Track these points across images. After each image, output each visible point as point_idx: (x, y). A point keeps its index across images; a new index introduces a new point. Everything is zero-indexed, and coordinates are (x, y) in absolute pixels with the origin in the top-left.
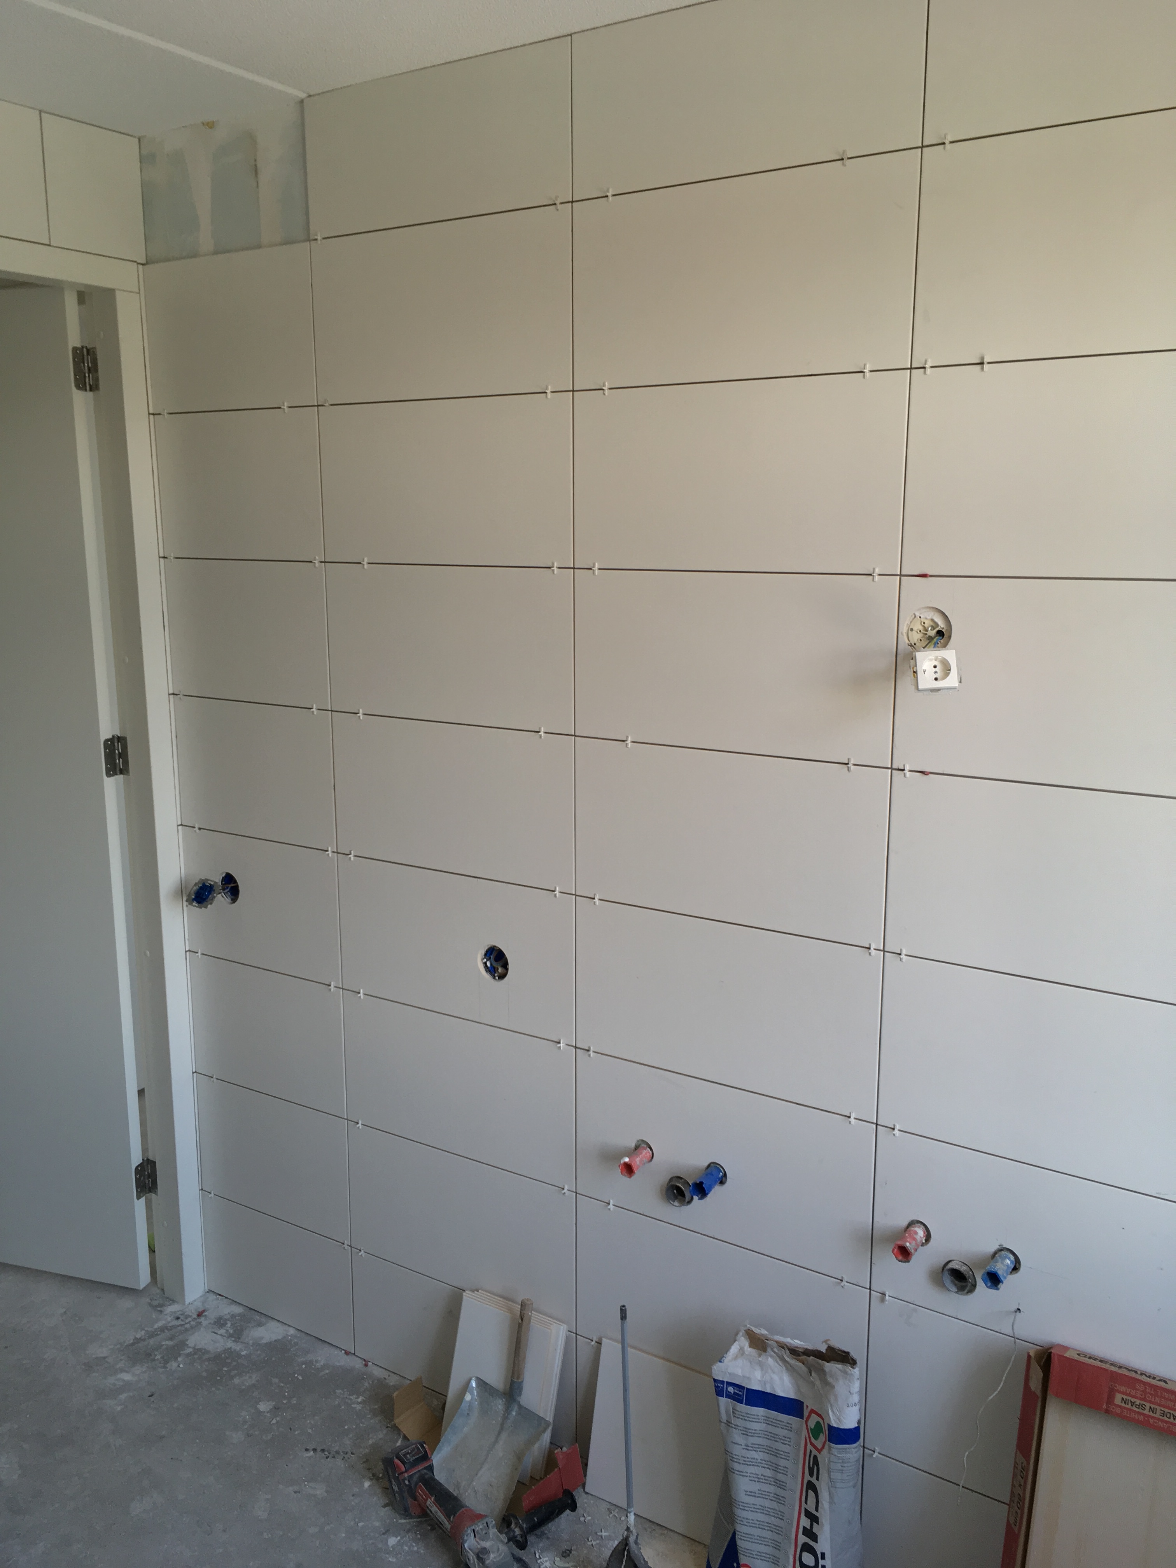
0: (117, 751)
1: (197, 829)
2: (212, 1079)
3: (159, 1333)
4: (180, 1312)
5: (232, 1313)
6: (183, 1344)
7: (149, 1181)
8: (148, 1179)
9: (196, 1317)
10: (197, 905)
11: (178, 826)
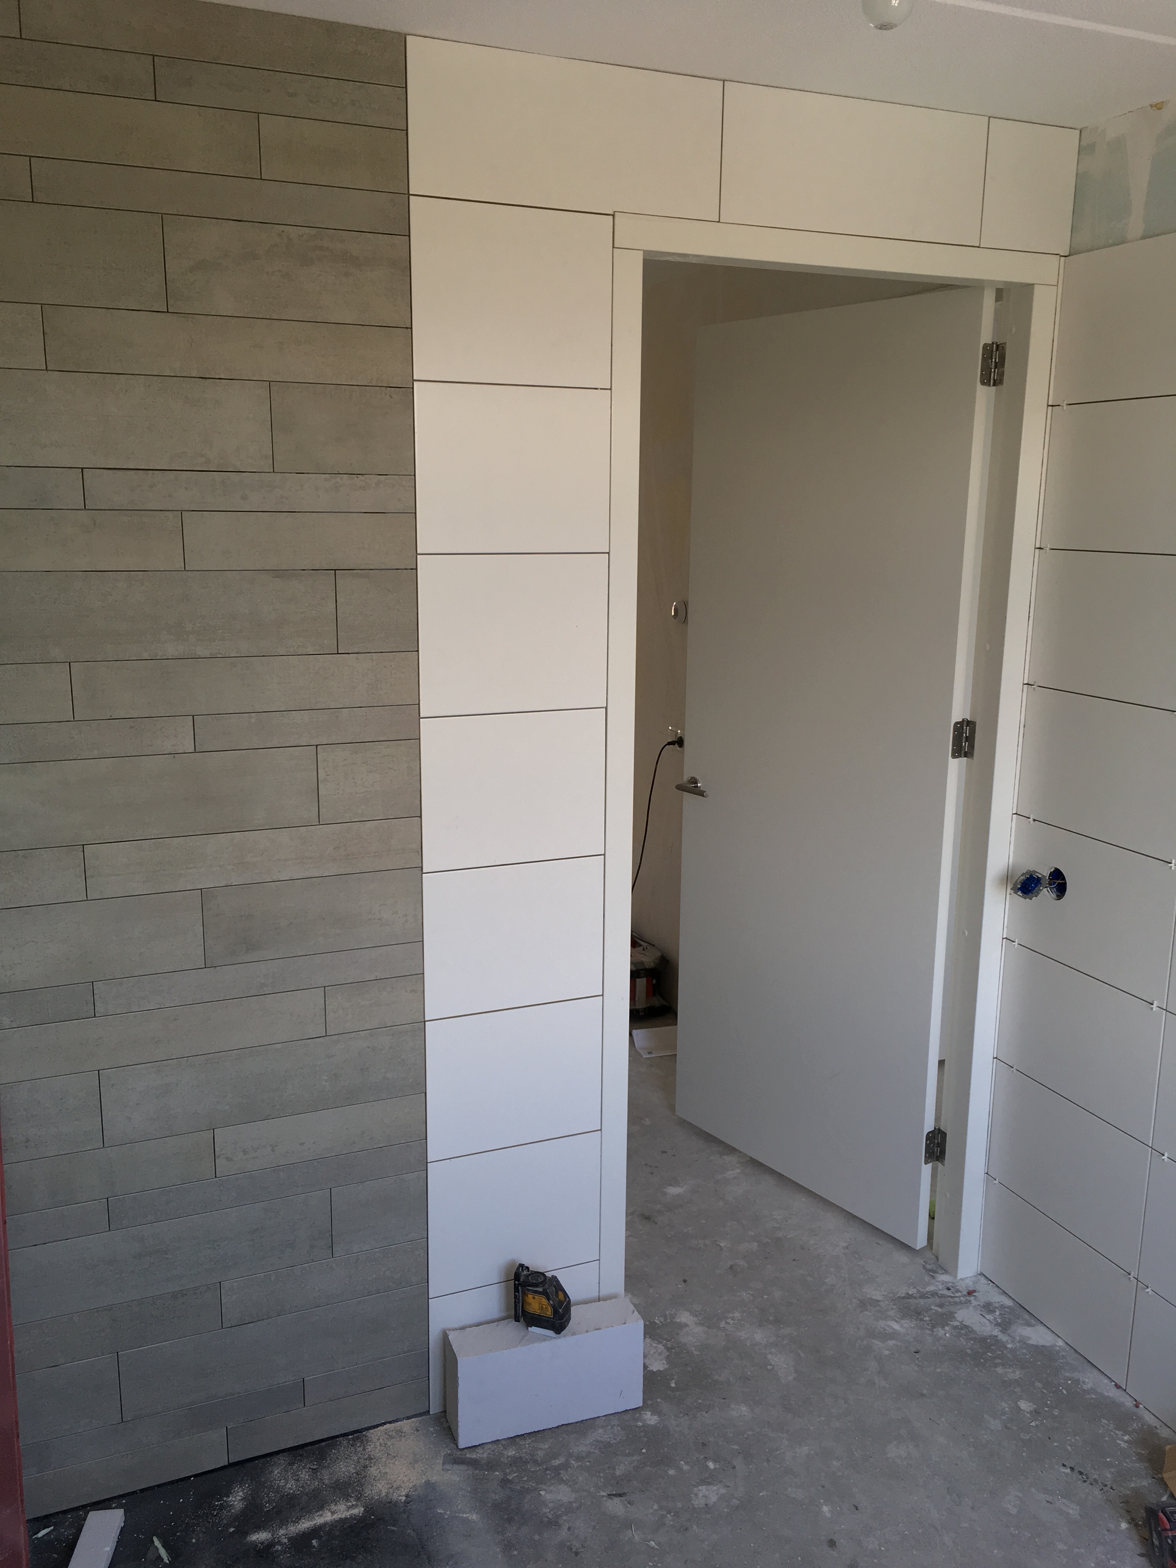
0: (964, 734)
1: (1031, 820)
2: (1012, 1069)
3: (930, 1296)
4: (951, 1284)
5: (1002, 1303)
6: (951, 1316)
7: (937, 1150)
8: (938, 1147)
9: (966, 1293)
10: (1021, 895)
11: (1013, 814)
